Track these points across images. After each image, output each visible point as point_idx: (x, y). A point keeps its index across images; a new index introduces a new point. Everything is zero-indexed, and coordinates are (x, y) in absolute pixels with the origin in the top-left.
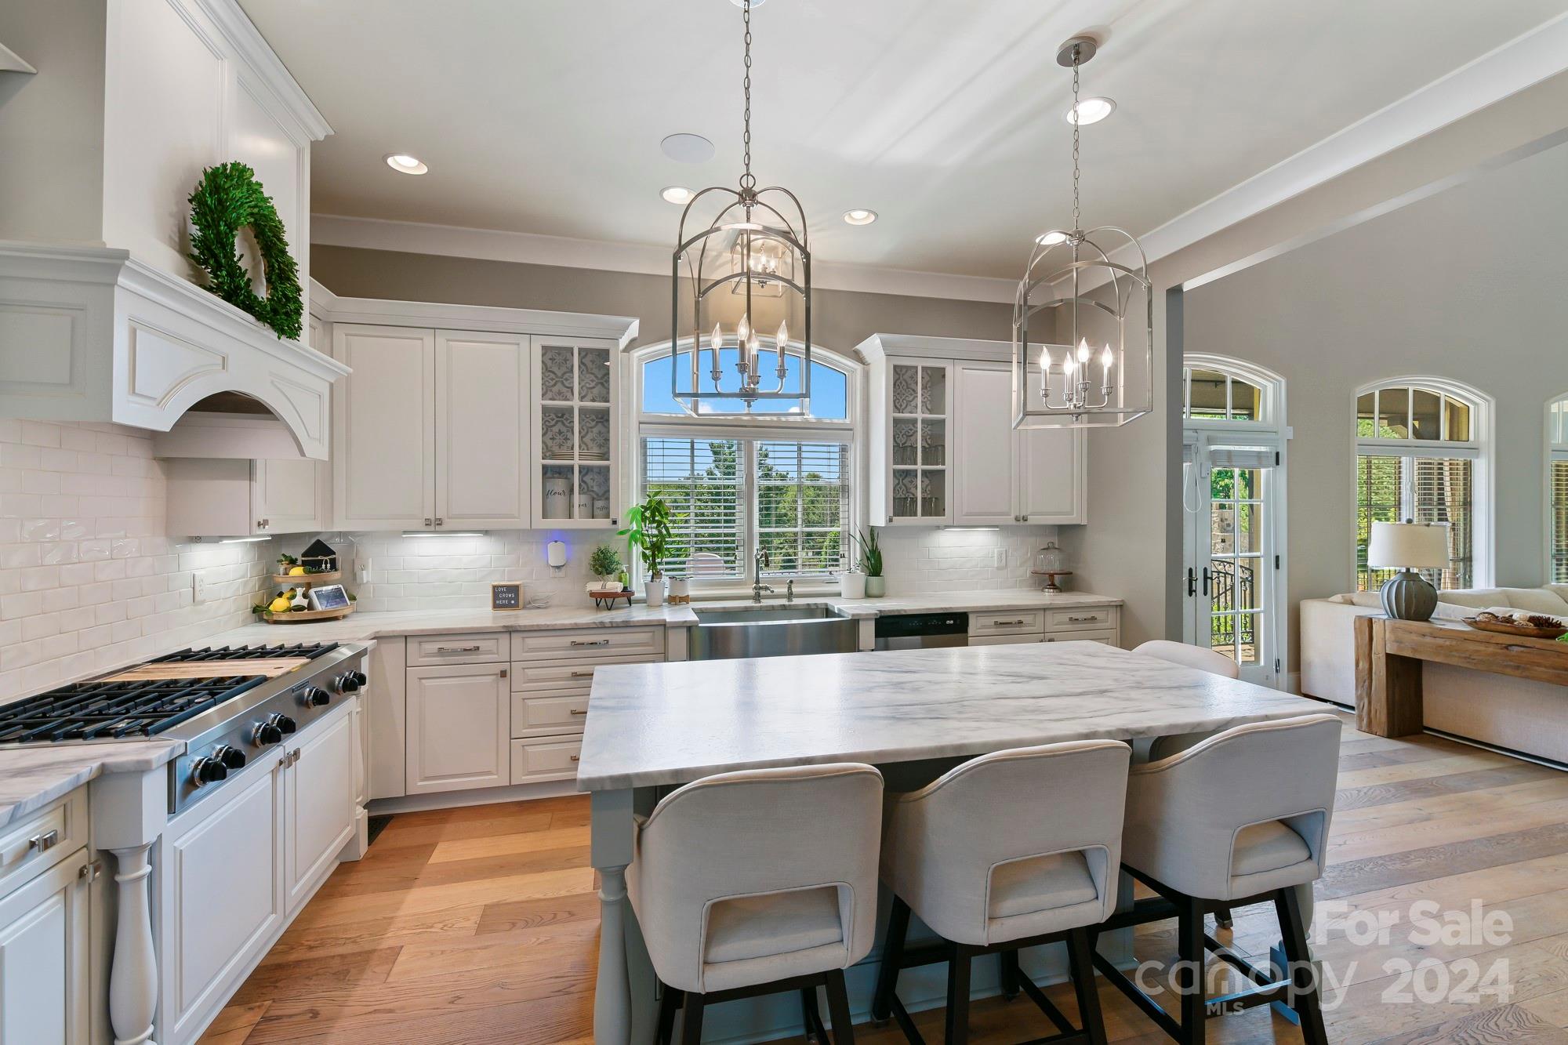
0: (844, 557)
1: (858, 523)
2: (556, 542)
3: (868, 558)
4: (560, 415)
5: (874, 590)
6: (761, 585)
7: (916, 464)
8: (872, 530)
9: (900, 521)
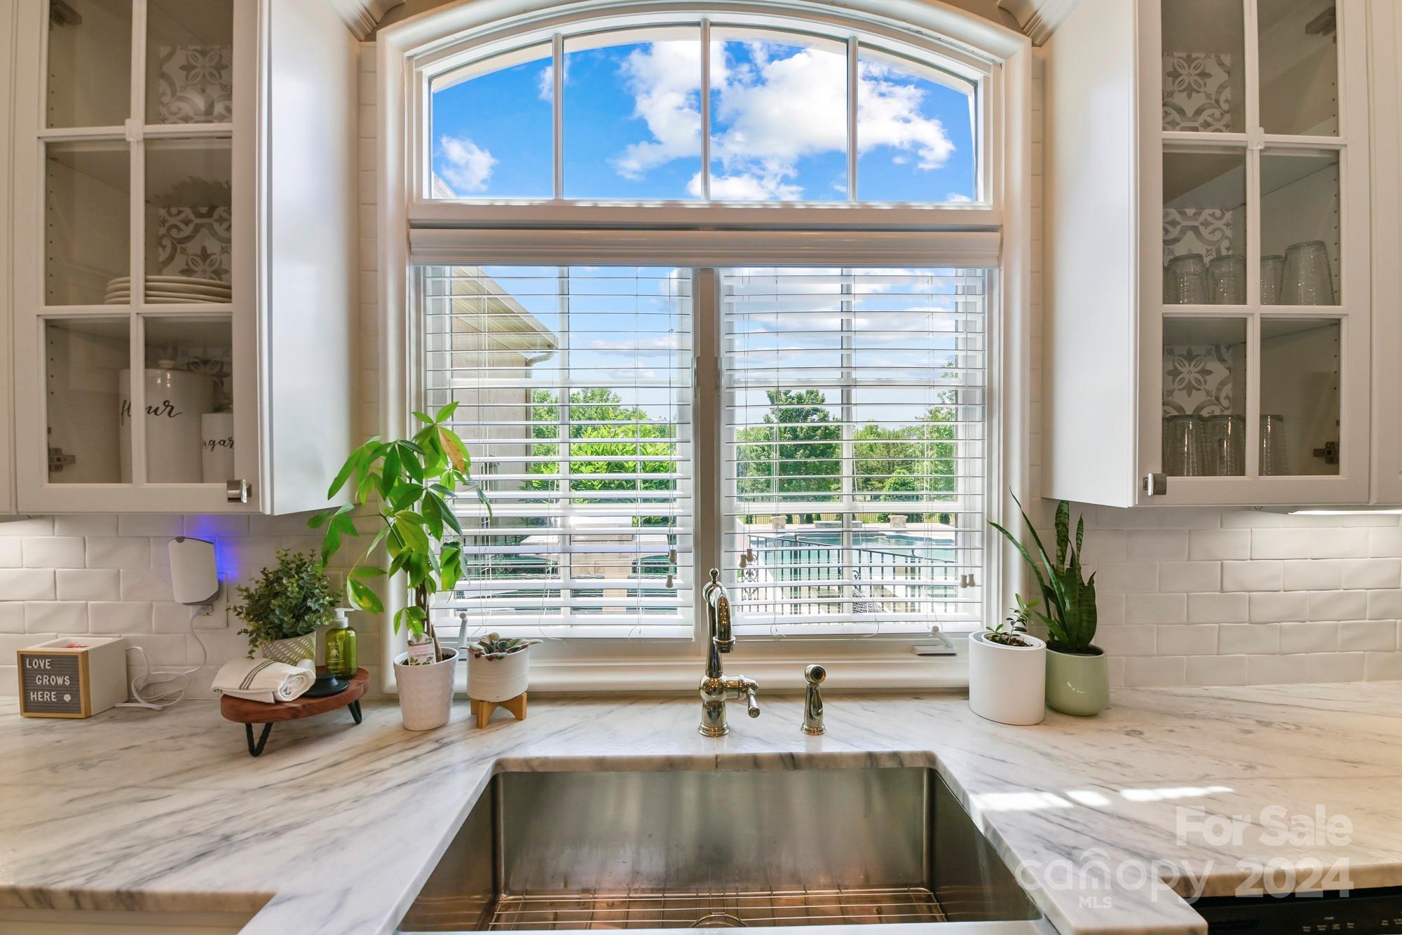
0: (972, 584)
1: (1016, 489)
2: (180, 539)
3: (1049, 593)
4: (204, 210)
5: (1074, 691)
6: (724, 678)
7: (1242, 300)
8: (1062, 511)
9: (1185, 487)
